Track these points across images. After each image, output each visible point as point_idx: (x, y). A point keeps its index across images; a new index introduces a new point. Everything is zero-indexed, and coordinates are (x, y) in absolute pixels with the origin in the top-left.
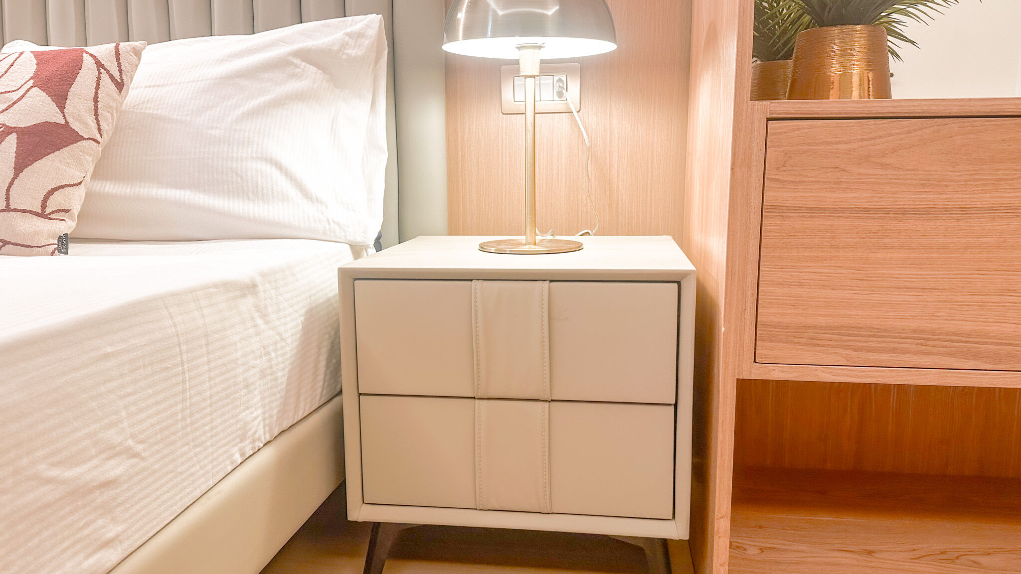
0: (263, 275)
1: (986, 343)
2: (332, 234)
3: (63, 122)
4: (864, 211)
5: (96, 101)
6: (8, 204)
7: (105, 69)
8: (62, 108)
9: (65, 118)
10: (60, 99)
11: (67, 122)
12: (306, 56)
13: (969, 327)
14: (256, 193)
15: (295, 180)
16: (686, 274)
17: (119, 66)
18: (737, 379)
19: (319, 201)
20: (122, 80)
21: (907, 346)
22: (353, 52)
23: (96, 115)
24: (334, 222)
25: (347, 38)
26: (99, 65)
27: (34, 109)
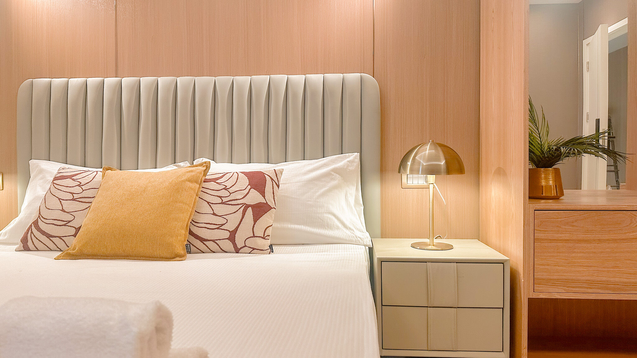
1: (610, 284)
2: (359, 242)
3: (265, 202)
4: (567, 241)
5: (273, 193)
6: (254, 234)
7: (274, 181)
8: (264, 197)
9: (266, 201)
10: (263, 193)
11: (267, 202)
12: (335, 170)
13: (604, 279)
14: (328, 226)
15: (341, 221)
16: (506, 261)
17: (278, 179)
18: (528, 298)
19: (350, 229)
20: (279, 184)
21: (584, 285)
22: (351, 168)
23: (274, 199)
24: (358, 237)
25: (348, 163)
26: (272, 179)
27: (254, 197)
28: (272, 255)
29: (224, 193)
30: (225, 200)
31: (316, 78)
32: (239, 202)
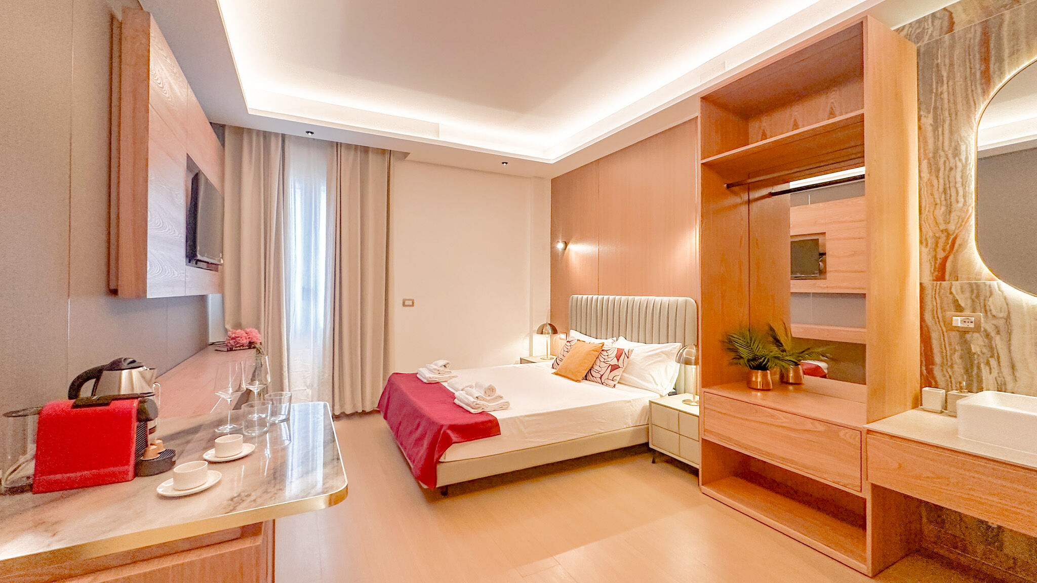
0: (633, 400)
5: (624, 361)
6: (609, 378)
8: (619, 362)
10: (618, 360)
11: (619, 364)
12: (662, 352)
15: (653, 378)
17: (630, 353)
20: (629, 356)
22: (674, 351)
23: (623, 363)
25: (673, 349)
26: (625, 354)
27: (614, 362)
28: (614, 389)
29: (606, 357)
30: (605, 360)
31: (666, 299)
32: (609, 362)
